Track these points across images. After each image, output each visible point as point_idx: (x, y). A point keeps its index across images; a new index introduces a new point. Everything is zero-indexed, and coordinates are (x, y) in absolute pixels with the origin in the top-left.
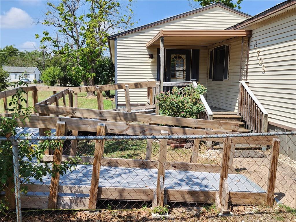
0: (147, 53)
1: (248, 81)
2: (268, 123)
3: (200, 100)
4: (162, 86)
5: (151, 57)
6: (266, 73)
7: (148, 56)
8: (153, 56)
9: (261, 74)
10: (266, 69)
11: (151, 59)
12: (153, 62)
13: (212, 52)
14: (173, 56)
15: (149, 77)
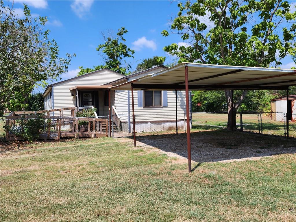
0: (70, 93)
1: (116, 106)
2: (120, 121)
3: (94, 114)
4: (78, 109)
5: (72, 95)
6: (120, 103)
7: (71, 95)
8: (74, 94)
9: (118, 103)
10: (120, 101)
11: (72, 96)
12: (73, 98)
13: (104, 92)
14: (84, 94)
15: (72, 105)
